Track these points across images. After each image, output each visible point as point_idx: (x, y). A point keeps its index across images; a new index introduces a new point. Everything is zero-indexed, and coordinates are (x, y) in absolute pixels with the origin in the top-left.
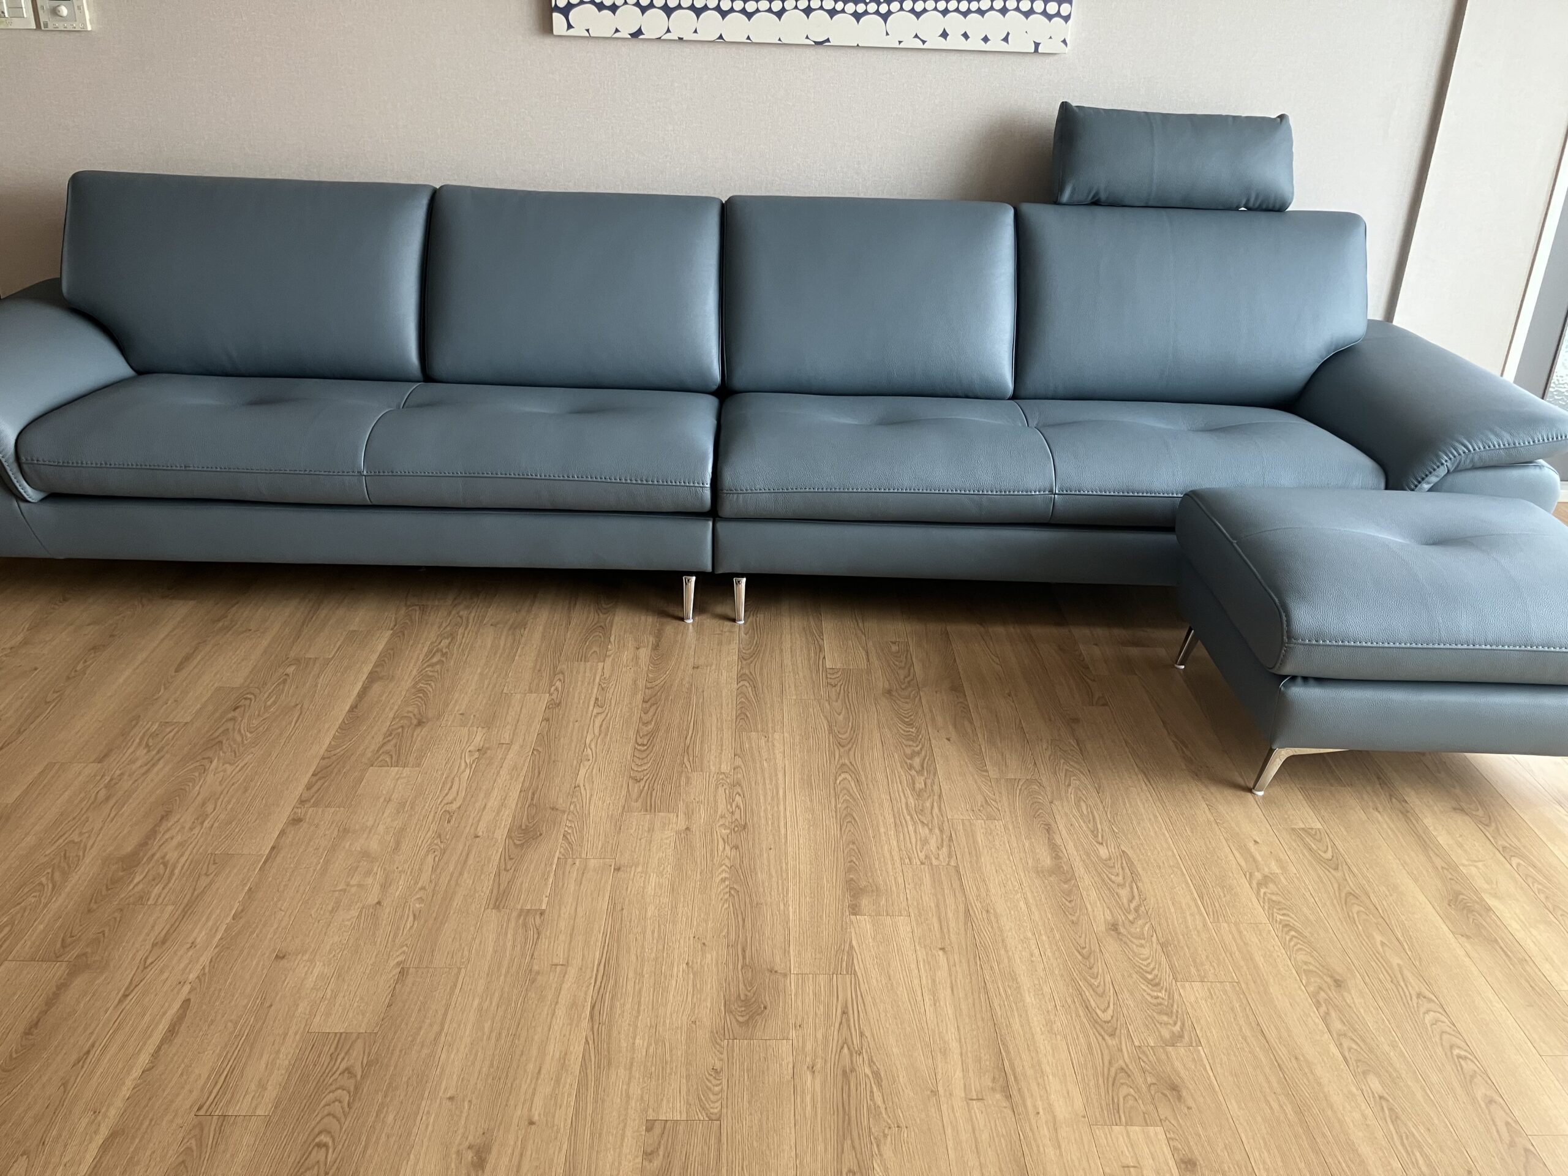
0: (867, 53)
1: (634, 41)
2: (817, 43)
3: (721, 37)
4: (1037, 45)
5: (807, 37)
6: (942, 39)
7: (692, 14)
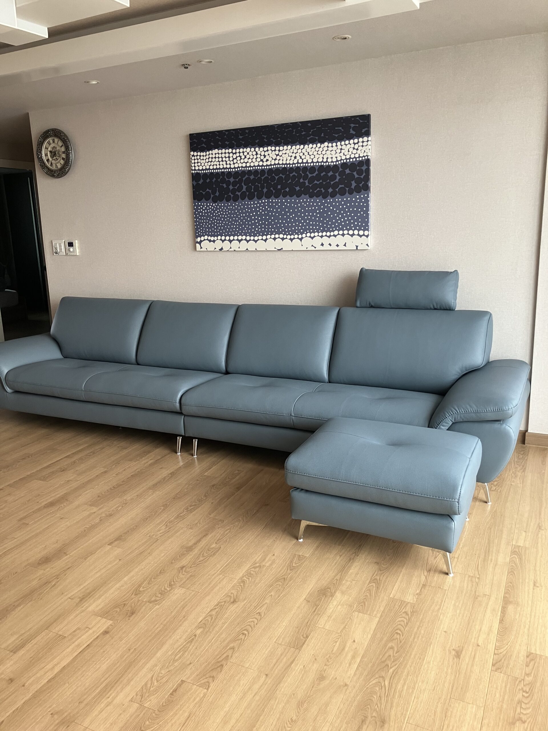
0: (295, 253)
1: (221, 252)
2: (278, 250)
3: (247, 249)
4: (357, 247)
5: (275, 248)
6: (322, 246)
7: (238, 242)
